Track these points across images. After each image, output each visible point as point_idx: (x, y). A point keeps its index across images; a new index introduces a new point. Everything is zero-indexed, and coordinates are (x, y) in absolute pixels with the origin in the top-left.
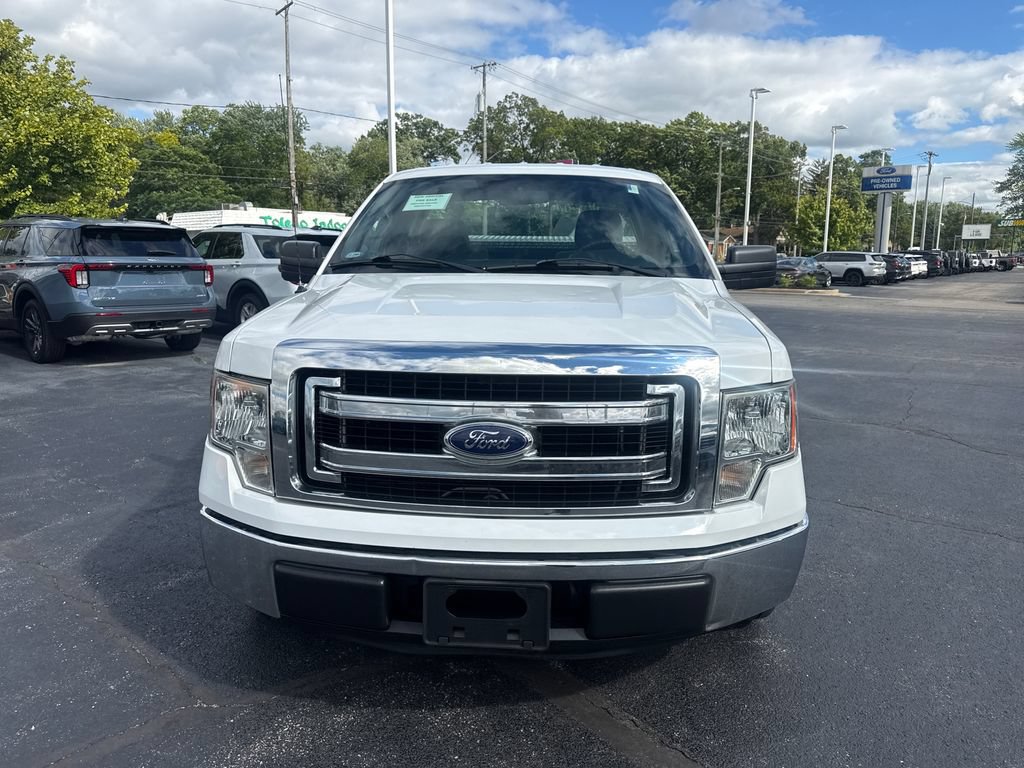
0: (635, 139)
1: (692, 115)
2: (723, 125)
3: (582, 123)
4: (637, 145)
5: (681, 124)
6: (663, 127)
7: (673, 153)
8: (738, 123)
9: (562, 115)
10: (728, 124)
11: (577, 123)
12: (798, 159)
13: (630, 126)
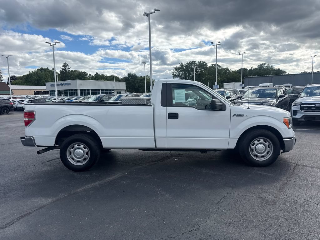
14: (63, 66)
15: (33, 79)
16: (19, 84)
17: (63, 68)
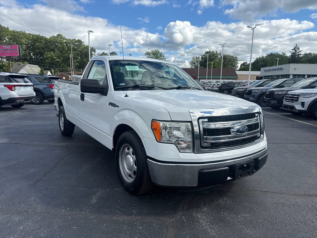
0: (39, 40)
1: (59, 35)
2: (70, 40)
3: (17, 32)
4: (40, 42)
5: (55, 37)
6: (49, 38)
7: (53, 47)
8: (75, 39)
9: (8, 28)
10: (71, 39)
11: (14, 32)
12: (94, 53)
13: (37, 36)
14: (293, 50)
15: (259, 64)
16: (245, 70)
17: (294, 51)
